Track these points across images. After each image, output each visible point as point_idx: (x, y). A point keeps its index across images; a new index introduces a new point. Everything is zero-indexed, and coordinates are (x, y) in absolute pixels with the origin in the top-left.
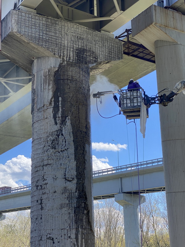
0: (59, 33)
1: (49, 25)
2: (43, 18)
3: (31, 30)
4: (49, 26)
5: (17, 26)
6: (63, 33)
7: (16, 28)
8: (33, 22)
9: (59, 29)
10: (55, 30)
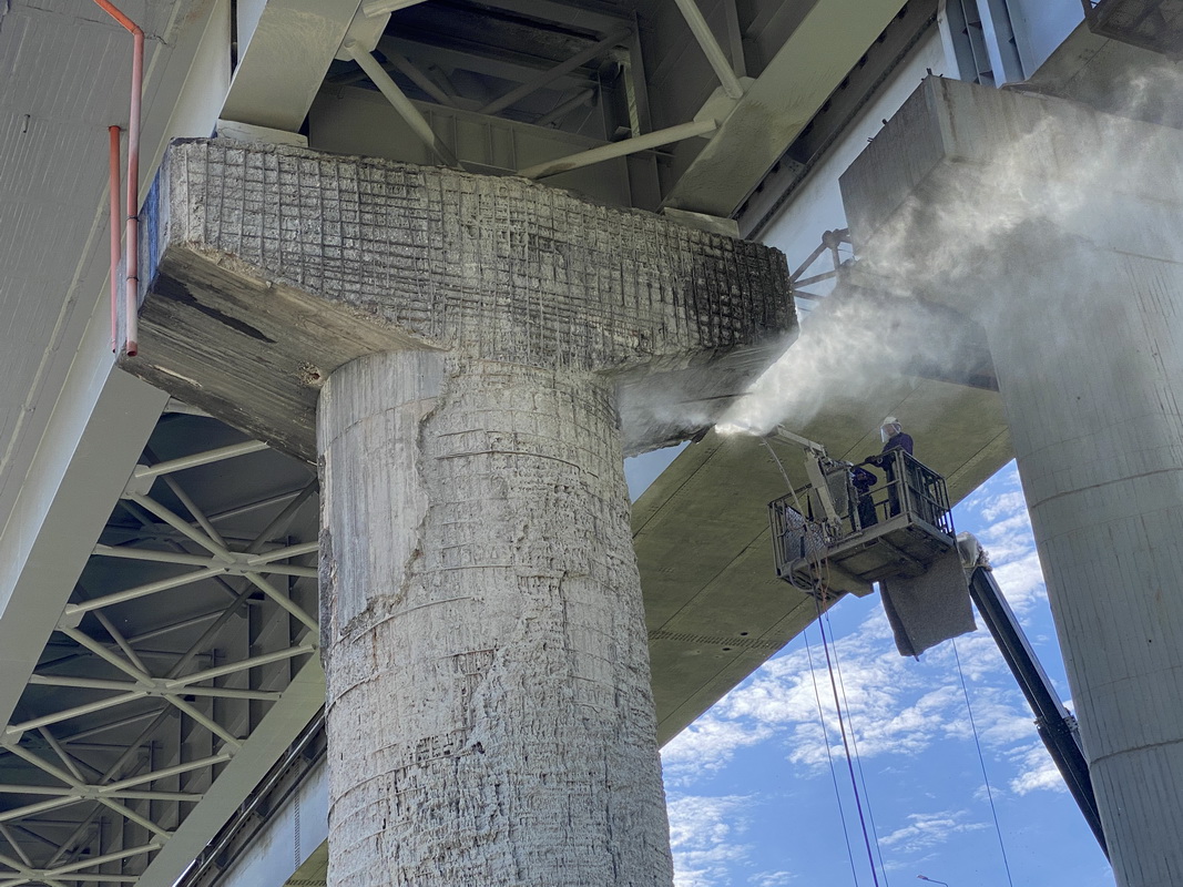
0: (429, 228)
1: (378, 196)
2: (343, 167)
3: (276, 225)
4: (378, 201)
5: (201, 212)
6: (452, 228)
7: (195, 223)
8: (291, 190)
9: (428, 210)
10: (410, 213)
